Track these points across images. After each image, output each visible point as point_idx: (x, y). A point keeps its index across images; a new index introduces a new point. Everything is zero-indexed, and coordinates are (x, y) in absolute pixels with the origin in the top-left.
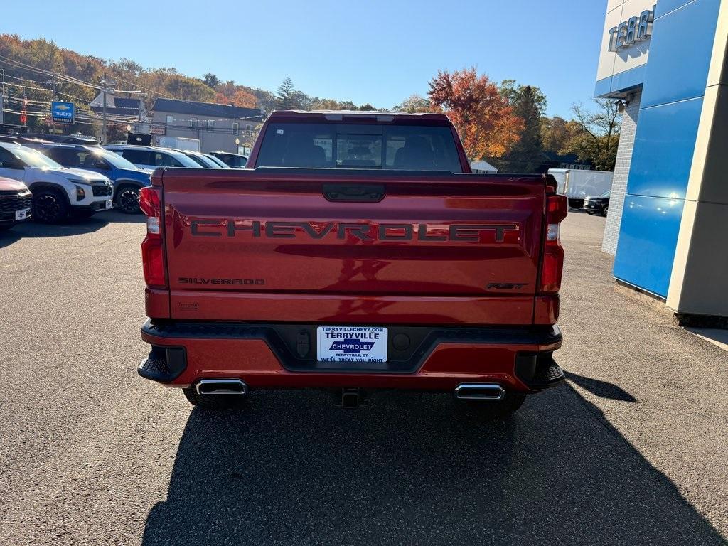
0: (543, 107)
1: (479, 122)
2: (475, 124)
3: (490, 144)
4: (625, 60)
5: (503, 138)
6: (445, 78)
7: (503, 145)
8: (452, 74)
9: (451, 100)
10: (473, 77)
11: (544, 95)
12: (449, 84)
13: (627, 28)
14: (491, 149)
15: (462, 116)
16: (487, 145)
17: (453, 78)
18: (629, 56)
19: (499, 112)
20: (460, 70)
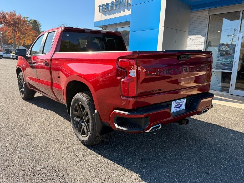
0: (40, 27)
1: (20, 31)
2: (19, 32)
3: (26, 40)
4: (106, 16)
5: (30, 38)
6: (3, 14)
7: (31, 40)
8: (5, 13)
9: (7, 22)
10: (15, 15)
11: (40, 23)
12: (5, 16)
13: (105, 6)
14: (26, 42)
15: (13, 29)
16: (25, 40)
17: (6, 14)
18: (107, 15)
19: (27, 28)
20: (9, 11)
